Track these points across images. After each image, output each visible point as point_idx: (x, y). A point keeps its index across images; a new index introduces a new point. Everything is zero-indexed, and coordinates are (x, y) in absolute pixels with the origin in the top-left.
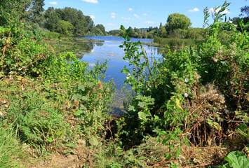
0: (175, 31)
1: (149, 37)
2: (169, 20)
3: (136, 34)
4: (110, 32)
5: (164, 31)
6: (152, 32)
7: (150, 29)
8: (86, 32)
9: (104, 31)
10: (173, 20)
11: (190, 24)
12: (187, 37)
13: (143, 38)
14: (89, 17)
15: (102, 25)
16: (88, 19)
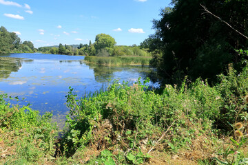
0: (103, 50)
1: (80, 54)
2: (97, 39)
3: (67, 51)
4: (40, 49)
5: (93, 48)
6: (83, 48)
7: (81, 46)
8: (12, 49)
9: (32, 48)
10: (100, 39)
11: (115, 43)
12: (113, 55)
13: (75, 54)
14: (15, 34)
15: (29, 42)
16: (13, 36)
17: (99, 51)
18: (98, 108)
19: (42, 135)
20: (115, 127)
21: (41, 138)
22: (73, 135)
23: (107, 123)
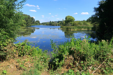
0: (69, 23)
1: (59, 25)
2: (66, 18)
3: (53, 24)
4: (42, 23)
5: (64, 22)
6: (60, 23)
7: (59, 22)
8: (32, 24)
9: (39, 23)
10: (68, 18)
11: (74, 20)
12: (73, 25)
13: (56, 25)
14: (33, 18)
15: (38, 21)
16: (32, 18)
17: (67, 24)
18: (67, 50)
19: (43, 60)
20: (75, 59)
21: (43, 61)
22: (56, 61)
23: (71, 57)
